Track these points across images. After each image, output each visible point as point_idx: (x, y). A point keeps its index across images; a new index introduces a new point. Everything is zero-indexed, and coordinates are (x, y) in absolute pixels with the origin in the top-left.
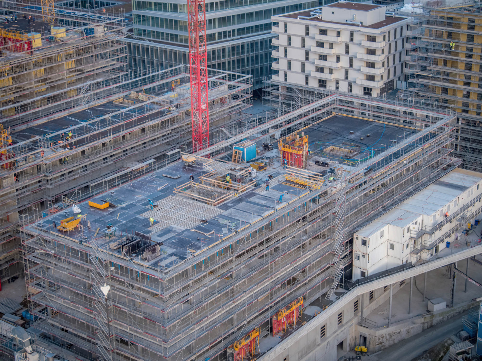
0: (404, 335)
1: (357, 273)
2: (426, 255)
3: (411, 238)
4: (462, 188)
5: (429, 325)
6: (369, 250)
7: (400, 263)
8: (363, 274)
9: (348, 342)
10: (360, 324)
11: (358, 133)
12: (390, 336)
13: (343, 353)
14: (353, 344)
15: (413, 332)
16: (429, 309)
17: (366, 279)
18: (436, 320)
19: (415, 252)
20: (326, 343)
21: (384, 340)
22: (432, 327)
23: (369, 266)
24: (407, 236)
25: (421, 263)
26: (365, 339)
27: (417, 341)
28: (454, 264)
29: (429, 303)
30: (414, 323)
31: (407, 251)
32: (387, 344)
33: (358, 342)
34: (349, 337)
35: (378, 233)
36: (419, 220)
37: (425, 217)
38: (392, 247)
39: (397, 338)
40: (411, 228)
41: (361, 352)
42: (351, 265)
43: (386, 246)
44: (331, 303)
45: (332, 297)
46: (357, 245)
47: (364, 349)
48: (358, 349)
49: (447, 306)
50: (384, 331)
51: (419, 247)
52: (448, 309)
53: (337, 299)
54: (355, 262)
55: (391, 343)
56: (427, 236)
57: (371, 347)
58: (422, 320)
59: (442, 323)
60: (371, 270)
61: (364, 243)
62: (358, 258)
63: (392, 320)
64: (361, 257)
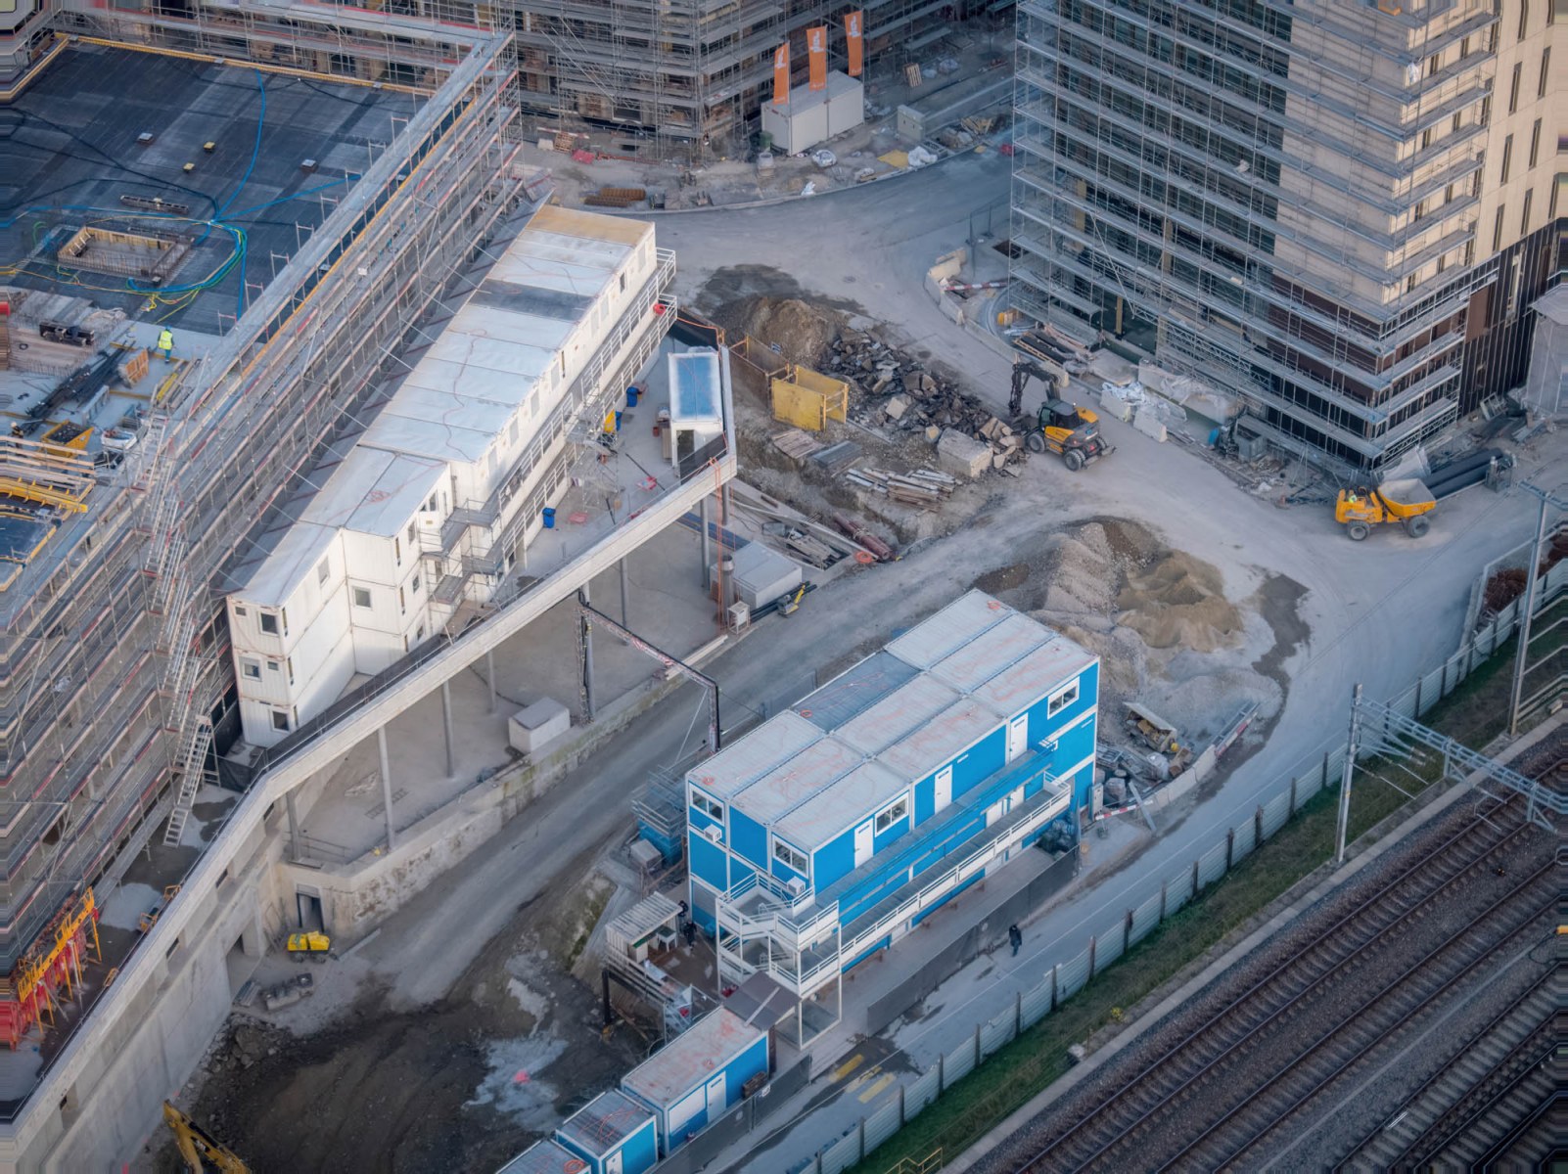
0: (445, 858)
1: (256, 716)
2: (481, 589)
3: (423, 555)
5: (523, 799)
6: (287, 643)
7: (399, 647)
8: (281, 721)
9: (259, 929)
10: (289, 856)
11: (170, 138)
12: (399, 875)
13: (248, 968)
14: (276, 925)
15: (472, 841)
16: (516, 740)
17: (297, 737)
18: (541, 781)
19: (448, 590)
20: (187, 970)
21: (381, 893)
22: (534, 805)
23: (294, 690)
24: (410, 552)
25: (473, 620)
26: (315, 903)
27: (491, 868)
28: (580, 592)
29: (513, 726)
30: (473, 812)
31: (417, 600)
32: (392, 905)
33: (292, 913)
34: (261, 910)
35: (313, 573)
36: (442, 485)
37: (462, 468)
38: (364, 599)
39: (421, 879)
40: (421, 525)
41: (311, 954)
42: (232, 695)
43: (343, 600)
44: (190, 859)
45: (188, 832)
46: (244, 633)
47: (319, 941)
48: (297, 943)
49: (574, 720)
50: (378, 869)
51: (454, 568)
52: (579, 732)
54: (244, 684)
55: (406, 894)
56: (476, 531)
57: (341, 926)
58: (498, 794)
59: (565, 784)
60: (302, 697)
61: (269, 623)
62: (256, 672)
63: (392, 815)
64: (264, 669)
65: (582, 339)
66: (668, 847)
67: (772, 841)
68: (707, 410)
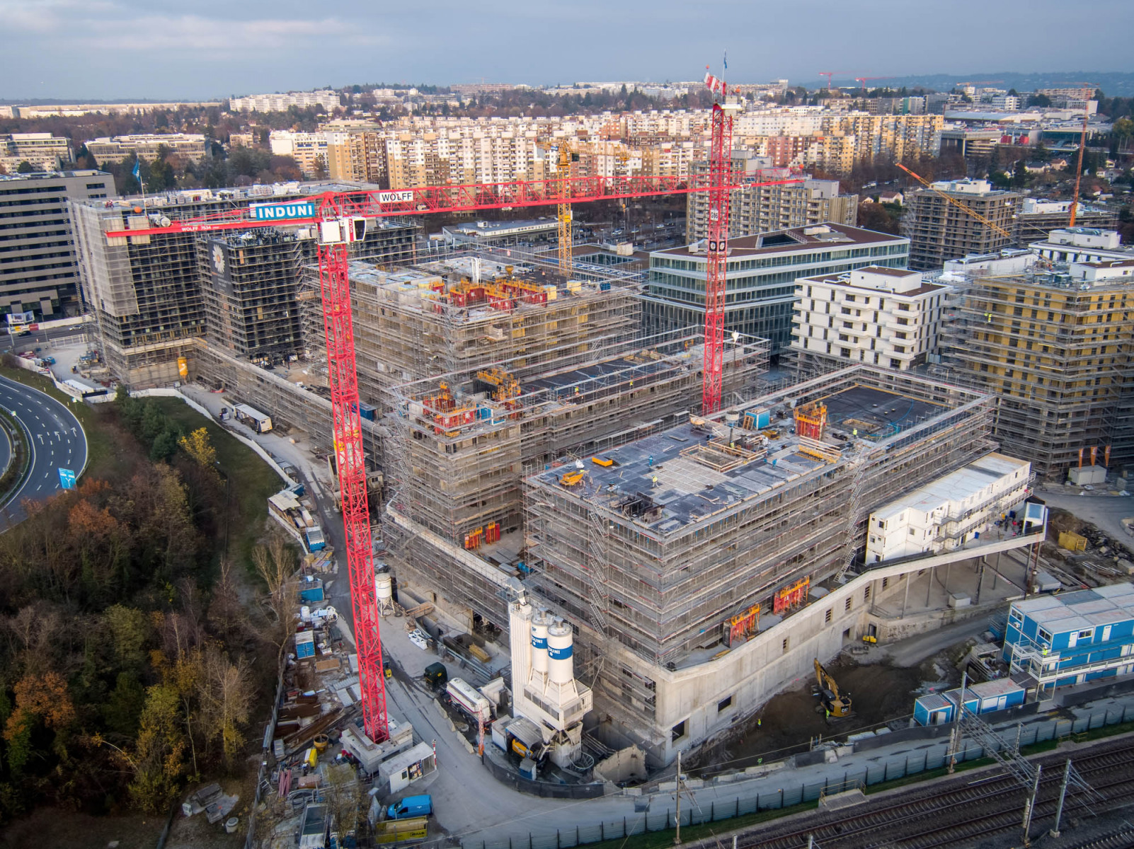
0: (919, 629)
1: (870, 557)
2: (950, 544)
3: (935, 524)
4: (997, 475)
5: (949, 622)
6: (886, 532)
7: (920, 550)
8: (878, 558)
9: (856, 630)
10: (870, 612)
11: (882, 407)
12: (904, 628)
13: (849, 642)
14: (861, 632)
15: (930, 627)
16: (950, 603)
17: (880, 564)
18: (957, 617)
19: (939, 540)
20: (831, 628)
21: (897, 632)
22: (952, 624)
23: (884, 550)
24: (931, 521)
25: (945, 552)
26: (875, 628)
27: (934, 637)
28: (983, 557)
29: (951, 597)
30: (932, 617)
31: (929, 538)
32: (899, 637)
33: (867, 630)
34: (857, 625)
35: (898, 516)
36: (945, 505)
37: (953, 503)
38: (912, 532)
39: (911, 632)
40: (936, 514)
41: (870, 643)
42: (864, 548)
43: (906, 530)
44: (839, 585)
45: (841, 579)
46: (873, 527)
47: (873, 640)
48: (866, 638)
49: (971, 603)
50: (897, 623)
51: (943, 535)
52: (973, 606)
53: (847, 582)
54: (869, 544)
55: (904, 636)
56: (954, 524)
57: (881, 638)
58: (942, 615)
59: (964, 621)
60: (887, 554)
61: (881, 525)
62: (873, 540)
63: (907, 611)
64: (876, 540)
65: (1000, 485)
66: (998, 636)
67: (1039, 628)
68: (1038, 517)
